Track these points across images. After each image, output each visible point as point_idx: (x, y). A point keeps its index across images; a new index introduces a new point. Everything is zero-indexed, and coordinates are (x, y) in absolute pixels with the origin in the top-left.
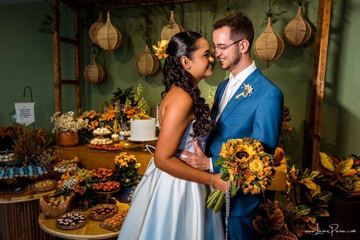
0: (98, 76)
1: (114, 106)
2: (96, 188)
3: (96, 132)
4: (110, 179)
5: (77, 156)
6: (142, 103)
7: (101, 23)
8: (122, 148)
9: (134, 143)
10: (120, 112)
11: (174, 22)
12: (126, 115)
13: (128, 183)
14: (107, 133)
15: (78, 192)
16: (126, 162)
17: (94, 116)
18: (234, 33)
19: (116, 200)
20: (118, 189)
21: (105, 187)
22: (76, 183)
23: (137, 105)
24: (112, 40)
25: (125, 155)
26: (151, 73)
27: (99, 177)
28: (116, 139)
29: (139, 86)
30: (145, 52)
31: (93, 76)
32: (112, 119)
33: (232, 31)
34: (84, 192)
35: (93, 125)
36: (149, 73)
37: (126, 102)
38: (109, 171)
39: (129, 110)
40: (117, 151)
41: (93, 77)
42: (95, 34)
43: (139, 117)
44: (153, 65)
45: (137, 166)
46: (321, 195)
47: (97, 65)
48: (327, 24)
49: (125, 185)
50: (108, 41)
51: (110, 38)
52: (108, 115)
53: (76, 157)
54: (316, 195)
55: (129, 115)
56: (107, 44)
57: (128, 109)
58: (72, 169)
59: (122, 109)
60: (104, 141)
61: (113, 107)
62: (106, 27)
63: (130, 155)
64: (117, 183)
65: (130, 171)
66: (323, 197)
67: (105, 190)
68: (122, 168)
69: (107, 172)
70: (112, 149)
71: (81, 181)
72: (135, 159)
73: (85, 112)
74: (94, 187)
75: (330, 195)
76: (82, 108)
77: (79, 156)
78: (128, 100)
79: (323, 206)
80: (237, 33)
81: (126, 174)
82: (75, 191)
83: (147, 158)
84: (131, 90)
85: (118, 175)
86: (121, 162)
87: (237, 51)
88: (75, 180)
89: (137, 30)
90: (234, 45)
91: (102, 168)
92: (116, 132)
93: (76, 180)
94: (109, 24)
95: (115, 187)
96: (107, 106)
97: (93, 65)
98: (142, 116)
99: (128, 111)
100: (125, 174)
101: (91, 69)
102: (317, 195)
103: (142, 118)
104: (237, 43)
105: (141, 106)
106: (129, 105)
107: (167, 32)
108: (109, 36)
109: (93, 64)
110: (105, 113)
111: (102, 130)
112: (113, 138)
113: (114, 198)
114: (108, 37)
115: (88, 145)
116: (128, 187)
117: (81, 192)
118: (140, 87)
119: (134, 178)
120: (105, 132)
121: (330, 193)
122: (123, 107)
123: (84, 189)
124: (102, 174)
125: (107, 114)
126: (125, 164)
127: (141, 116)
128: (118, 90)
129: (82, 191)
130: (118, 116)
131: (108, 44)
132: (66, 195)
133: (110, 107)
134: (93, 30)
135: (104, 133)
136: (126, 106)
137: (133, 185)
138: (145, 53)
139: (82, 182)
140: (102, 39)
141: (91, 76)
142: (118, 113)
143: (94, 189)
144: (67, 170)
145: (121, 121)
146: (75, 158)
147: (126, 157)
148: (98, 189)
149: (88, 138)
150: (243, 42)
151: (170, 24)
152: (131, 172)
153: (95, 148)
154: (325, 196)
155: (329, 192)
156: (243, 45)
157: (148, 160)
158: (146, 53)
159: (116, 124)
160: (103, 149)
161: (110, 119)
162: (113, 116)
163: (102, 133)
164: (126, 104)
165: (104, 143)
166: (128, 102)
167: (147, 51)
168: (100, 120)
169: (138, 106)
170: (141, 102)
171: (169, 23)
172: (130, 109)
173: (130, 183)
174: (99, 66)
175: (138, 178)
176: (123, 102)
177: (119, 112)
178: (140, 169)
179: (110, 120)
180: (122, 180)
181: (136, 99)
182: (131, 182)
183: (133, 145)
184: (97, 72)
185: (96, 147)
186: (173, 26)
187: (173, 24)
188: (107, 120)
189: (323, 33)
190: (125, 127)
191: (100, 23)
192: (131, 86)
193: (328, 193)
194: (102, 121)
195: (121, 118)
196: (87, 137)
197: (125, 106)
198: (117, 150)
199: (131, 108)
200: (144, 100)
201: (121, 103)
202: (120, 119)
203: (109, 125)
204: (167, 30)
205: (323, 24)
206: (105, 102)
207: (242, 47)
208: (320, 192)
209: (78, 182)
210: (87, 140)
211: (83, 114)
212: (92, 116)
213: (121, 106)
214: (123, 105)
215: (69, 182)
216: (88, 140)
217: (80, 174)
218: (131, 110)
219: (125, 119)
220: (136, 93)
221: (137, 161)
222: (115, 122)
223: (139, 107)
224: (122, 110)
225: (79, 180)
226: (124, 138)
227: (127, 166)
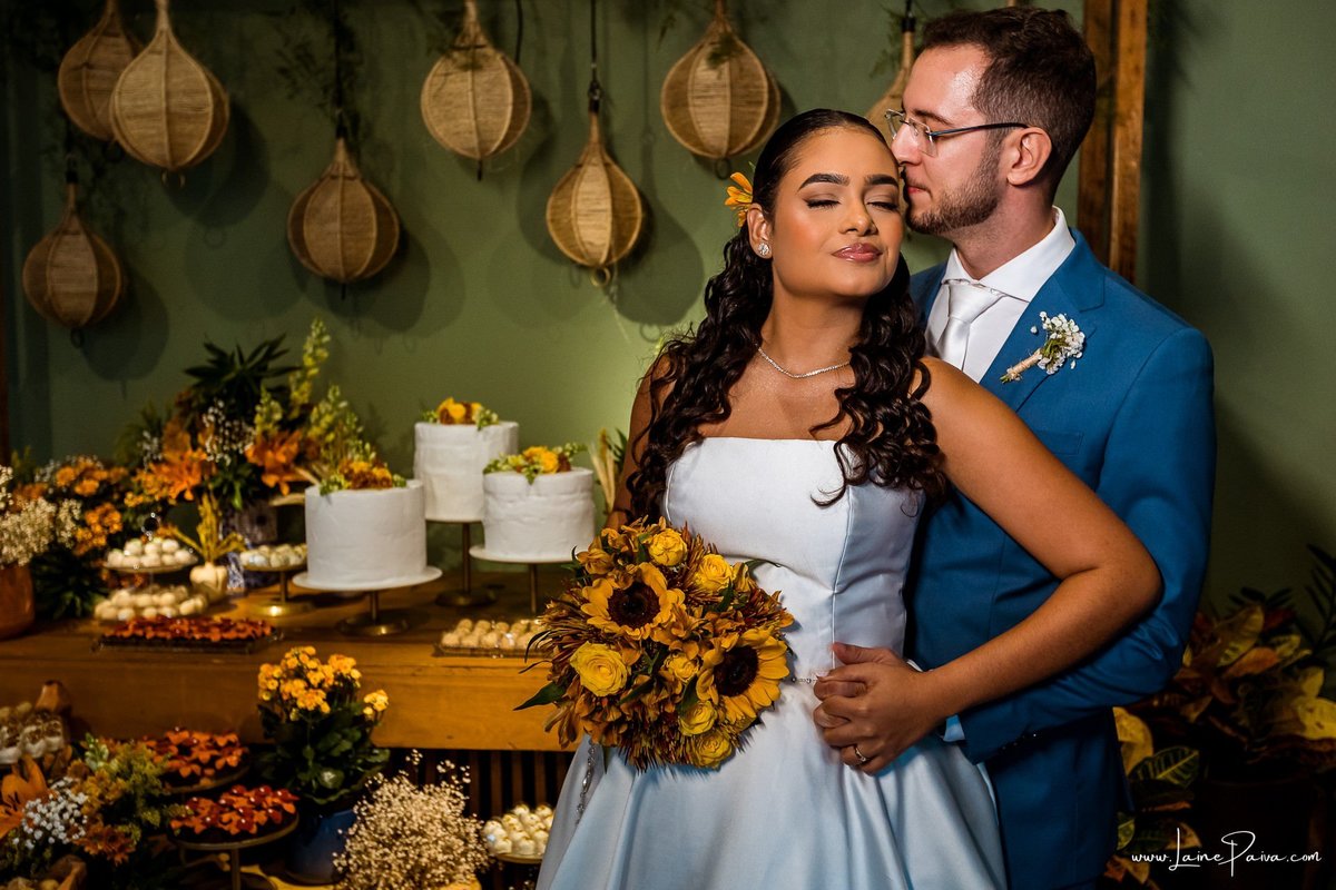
0: (95, 288)
1: (195, 430)
2: (187, 824)
3: (117, 559)
4: (235, 777)
5: (49, 683)
6: (331, 413)
7: (116, 35)
8: (273, 629)
9: (308, 605)
10: (226, 457)
11: (482, 40)
12: (259, 470)
13: (334, 791)
14: (178, 564)
15: (100, 852)
16: (320, 692)
17: (97, 484)
18: (998, 85)
19: (269, 874)
20: (289, 824)
21: (226, 817)
22: (86, 809)
23: (303, 420)
24: (188, 118)
25: (311, 657)
26: (367, 270)
27: (185, 772)
28: (214, 588)
29: (314, 334)
30: (334, 173)
31: (73, 288)
32: (189, 496)
33: (991, 75)
34: (132, 849)
35: (98, 529)
36: (358, 273)
37: (258, 408)
38: (221, 742)
39: (272, 448)
40: (255, 645)
41: (67, 294)
42: (89, 90)
43: (347, 477)
44: (374, 234)
45: (371, 705)
46: (1159, 763)
47: (89, 235)
48: (1137, 69)
49: (320, 801)
50: (169, 123)
51: (178, 110)
52: (168, 475)
53: (45, 689)
54: (1136, 768)
55: (273, 471)
56: (165, 140)
57: (267, 443)
58: (49, 745)
59: (235, 442)
60: (164, 603)
61: (187, 438)
62: (156, 57)
63: (333, 658)
64: (280, 793)
65: (338, 731)
66: (1166, 768)
67: (234, 830)
68: (300, 723)
69: (216, 746)
70: (226, 635)
71: (110, 797)
72: (356, 674)
73: (45, 464)
74: (175, 824)
75: (1192, 760)
76: (28, 449)
77: (60, 684)
78: (268, 403)
79: (1170, 807)
80: (1013, 89)
81: (320, 746)
82: (87, 849)
83: (411, 666)
84: (269, 356)
85: (279, 756)
86: (294, 694)
87: (991, 165)
88: (82, 798)
89: (283, 71)
90: (981, 134)
91: (182, 730)
92: (214, 556)
93: (86, 798)
94: (169, 42)
95: (279, 817)
96: (157, 430)
97: (67, 238)
98: (362, 474)
99: (269, 454)
100: (312, 747)
101: (62, 257)
102: (1142, 765)
103: (363, 482)
104: (997, 130)
105: (323, 424)
106: (270, 426)
107: (450, 87)
108: (174, 101)
109: (66, 232)
110: (152, 466)
111: (150, 548)
112: (203, 584)
113: (256, 870)
114: (168, 108)
115: (83, 628)
116: (331, 809)
117: (114, 853)
118: (321, 335)
119: (354, 763)
120: (168, 559)
121: (1190, 753)
122: (242, 436)
123: (128, 835)
124: (194, 756)
125: (164, 473)
126: (316, 700)
127: (356, 470)
128: (211, 356)
129: (122, 849)
130: (219, 481)
131: (170, 140)
132: (37, 871)
133: (173, 436)
134: (77, 68)
135: (163, 564)
136: (257, 432)
137: (355, 797)
138: (334, 178)
139: (117, 801)
140: (137, 116)
141: (63, 288)
142: (220, 465)
143: (178, 832)
144: (25, 752)
145: (237, 502)
146: (40, 691)
147: (315, 670)
148: (199, 828)
149: (77, 593)
150: (1026, 136)
151: (467, 49)
152: (345, 737)
153: (134, 636)
154: (1174, 768)
155: (1187, 750)
156: (1021, 144)
157: (414, 675)
158: (340, 181)
159: (210, 519)
160: (180, 640)
161: (182, 494)
162: (194, 480)
163: (157, 563)
164: (258, 419)
165: (168, 612)
166: (268, 412)
167: (345, 169)
168: (131, 500)
169: (309, 426)
170: (323, 406)
171: (458, 43)
172: (277, 445)
173: (342, 787)
174: (99, 241)
175: (377, 764)
176: (242, 407)
177: (222, 460)
178: (383, 720)
179: (181, 496)
180: (304, 777)
181: (302, 394)
182: (346, 783)
183: (305, 610)
184: (92, 270)
185: (140, 633)
186: (482, 62)
187: (478, 50)
188: (164, 501)
189: (1122, 106)
190: (248, 530)
191: (112, 40)
192: (272, 336)
193: (1183, 752)
194: (142, 505)
195: (238, 486)
196: (68, 589)
197: (249, 429)
198: (249, 639)
199: (280, 439)
200: (339, 400)
201: (230, 418)
202: (231, 492)
203: (173, 525)
204: (451, 77)
205: (1122, 66)
206: (144, 414)
207: (1014, 155)
208: (1149, 752)
209: (97, 805)
210: (73, 601)
211: (37, 478)
212: (90, 486)
213: (231, 429)
214: (240, 426)
215: (55, 808)
216: (78, 600)
217: (101, 764)
218: (284, 448)
219: (256, 489)
220: (297, 365)
221: (359, 685)
222: (207, 507)
223: (314, 432)
224: (234, 447)
225: (101, 797)
226: (248, 585)
227: (326, 708)
